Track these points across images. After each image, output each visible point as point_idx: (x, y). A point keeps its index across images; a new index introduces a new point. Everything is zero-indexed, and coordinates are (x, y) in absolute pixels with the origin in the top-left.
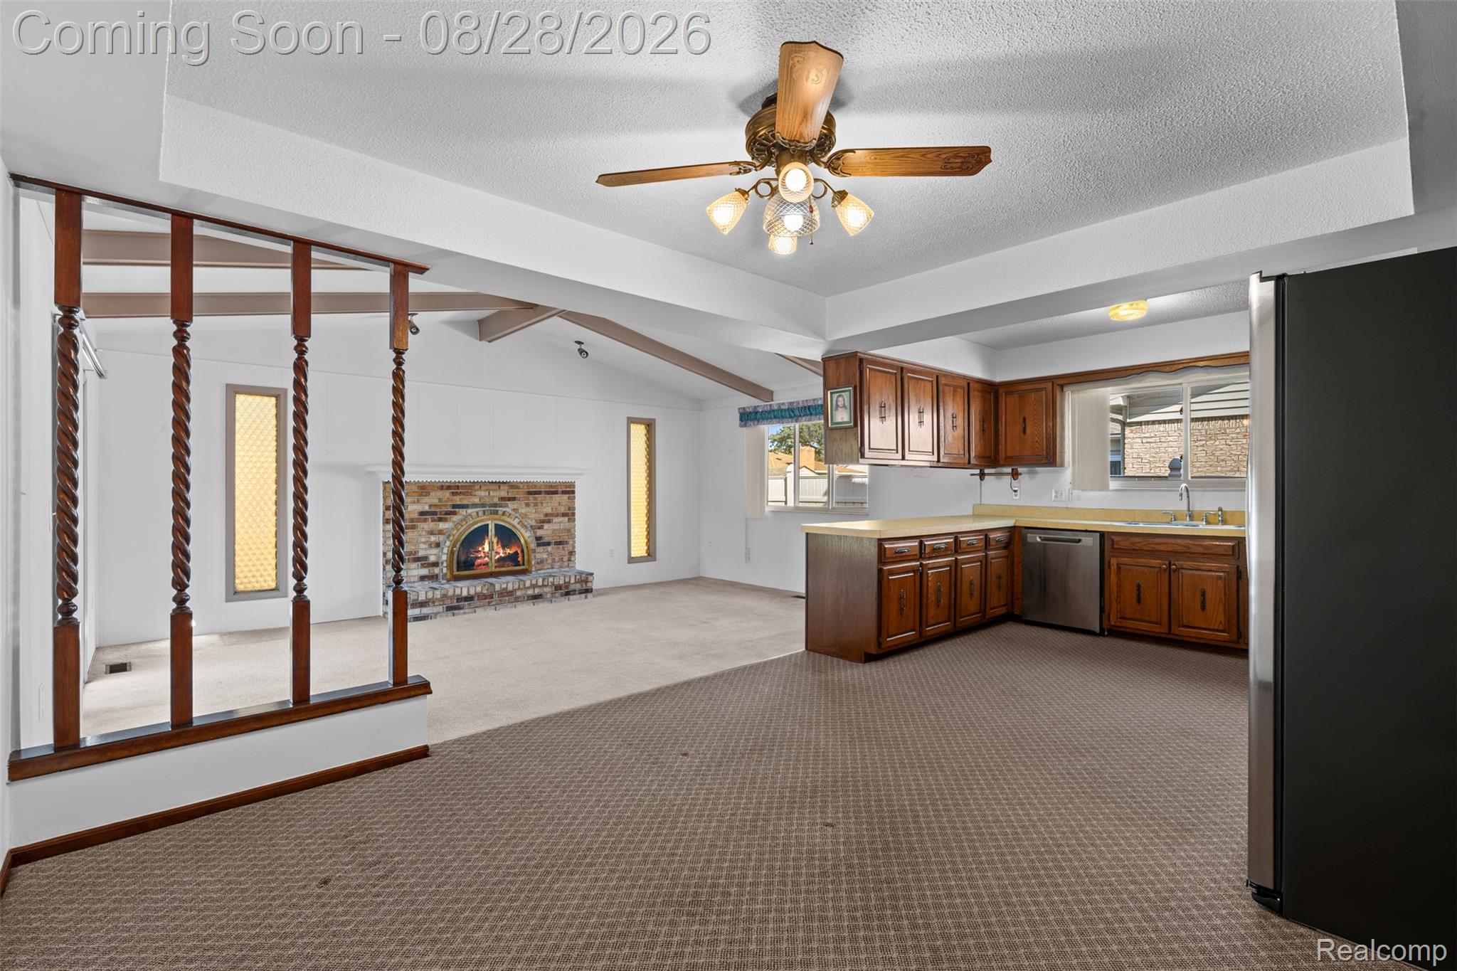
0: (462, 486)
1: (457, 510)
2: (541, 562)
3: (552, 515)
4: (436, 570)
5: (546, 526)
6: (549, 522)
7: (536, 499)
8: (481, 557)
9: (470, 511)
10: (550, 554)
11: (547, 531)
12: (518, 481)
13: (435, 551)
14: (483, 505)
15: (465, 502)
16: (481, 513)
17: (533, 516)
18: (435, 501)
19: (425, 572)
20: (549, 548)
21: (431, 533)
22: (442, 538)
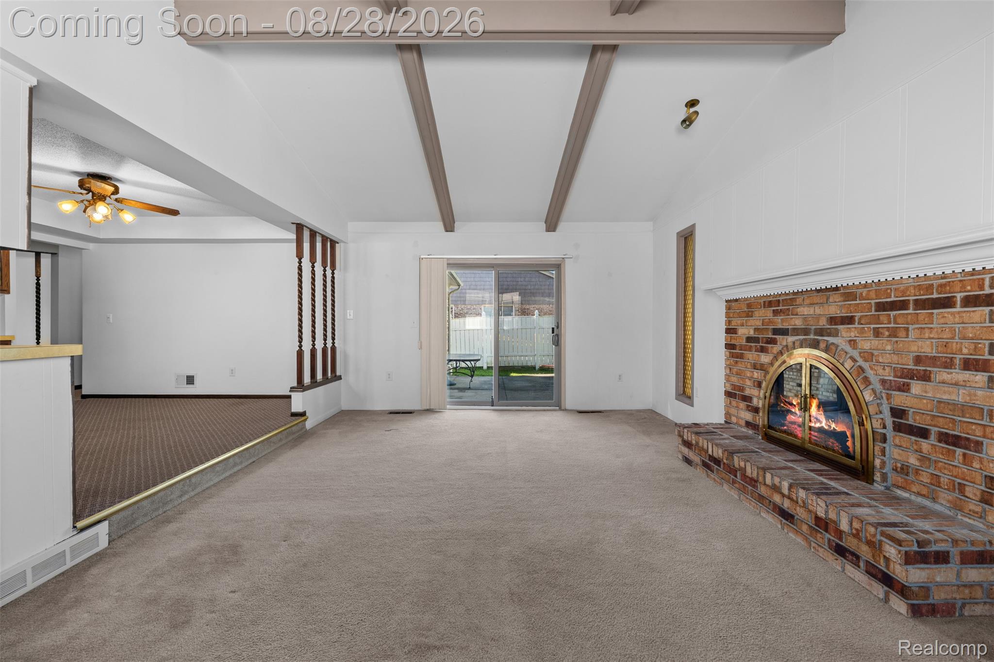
0: (783, 300)
1: (779, 337)
2: (904, 470)
3: (933, 361)
5: (917, 387)
7: (895, 319)
9: (790, 339)
10: (923, 459)
11: (918, 399)
13: (756, 392)
15: (785, 326)
16: (795, 345)
17: (886, 359)
20: (925, 446)
21: (755, 366)
22: (762, 375)
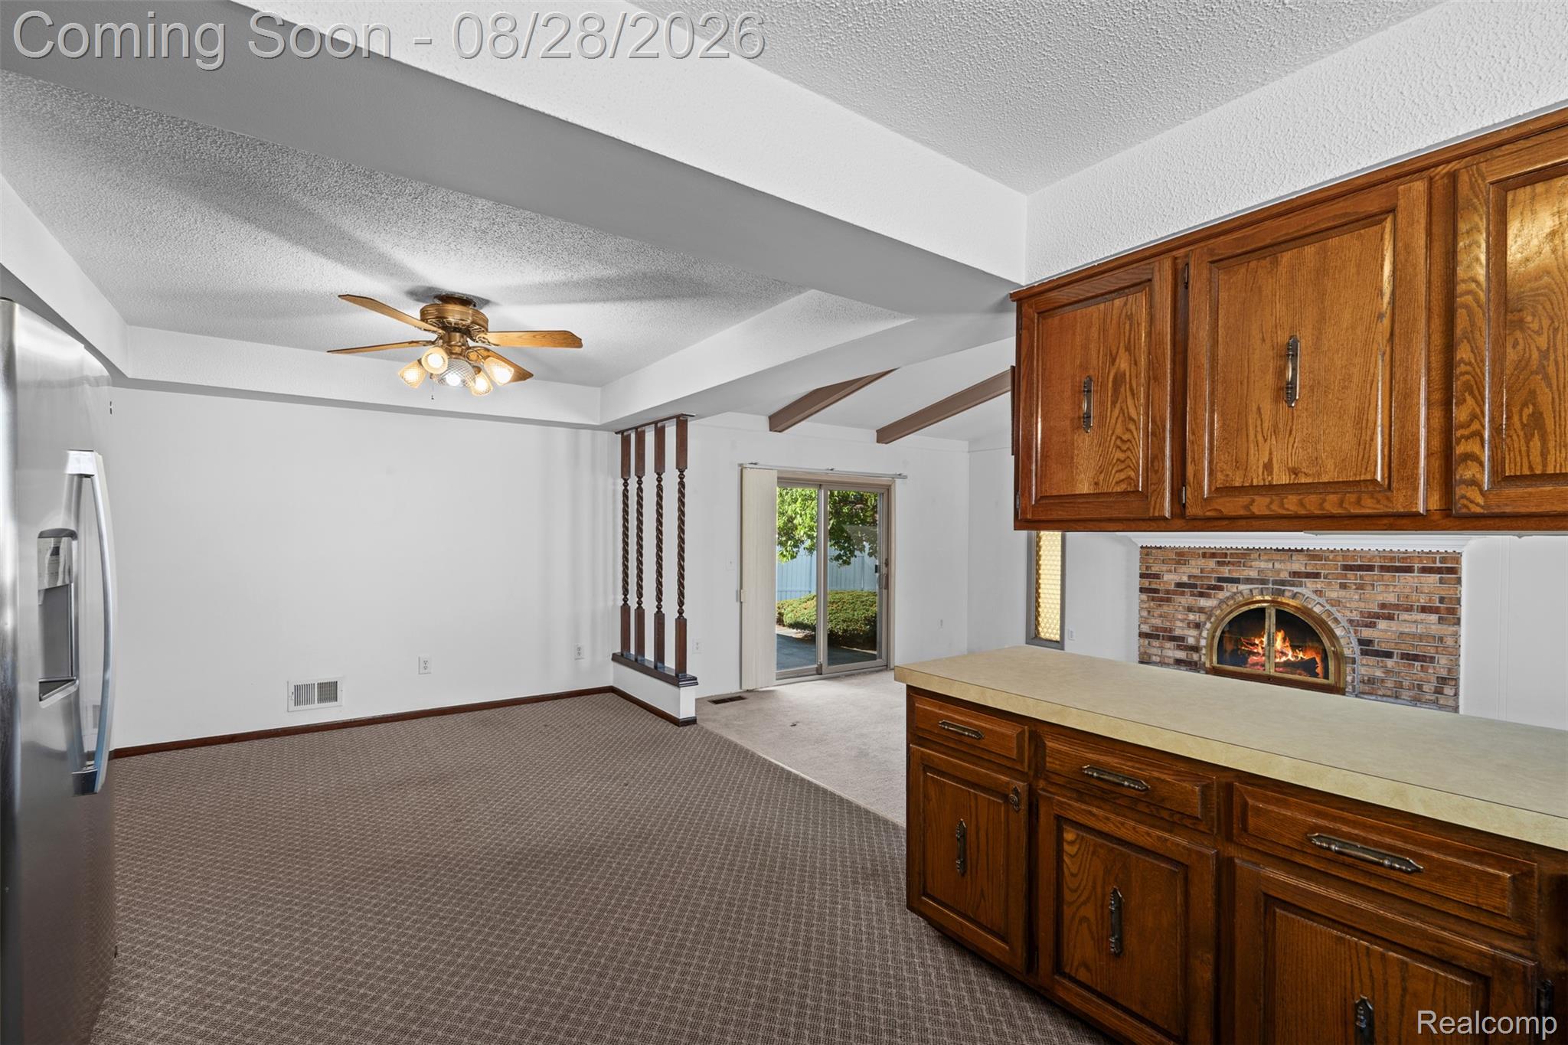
0: (1231, 554)
1: (1225, 585)
2: (1371, 681)
3: (1397, 607)
4: (1195, 657)
5: (1382, 624)
6: (1390, 618)
7: (1361, 577)
8: (1258, 653)
9: (1242, 587)
10: (1388, 672)
11: (1383, 632)
12: (1325, 548)
13: (1194, 632)
14: (1263, 582)
15: (1235, 575)
16: (1255, 592)
17: (1354, 605)
18: (1196, 572)
19: (1181, 655)
20: (1390, 663)
21: (1190, 609)
22: (1203, 617)
